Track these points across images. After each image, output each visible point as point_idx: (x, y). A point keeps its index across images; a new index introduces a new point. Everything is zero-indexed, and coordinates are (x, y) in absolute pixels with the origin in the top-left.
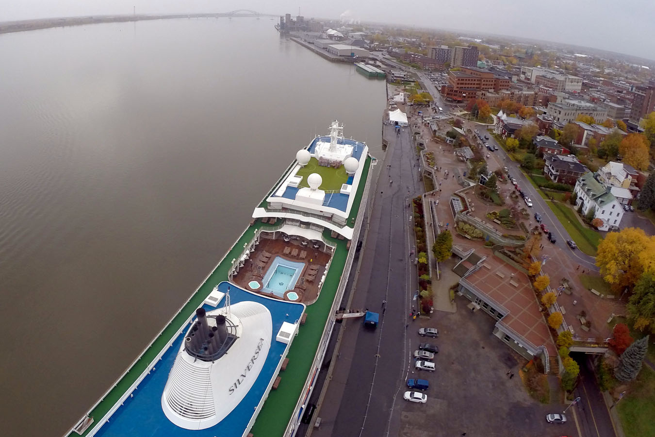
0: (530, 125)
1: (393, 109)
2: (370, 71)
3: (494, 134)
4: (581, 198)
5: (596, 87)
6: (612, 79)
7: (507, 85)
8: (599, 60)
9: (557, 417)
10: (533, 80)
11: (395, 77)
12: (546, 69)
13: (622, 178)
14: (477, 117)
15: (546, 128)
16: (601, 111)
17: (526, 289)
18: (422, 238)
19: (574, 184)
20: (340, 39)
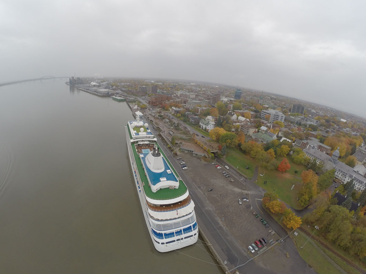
0: (182, 110)
1: (136, 111)
2: (119, 99)
3: (172, 114)
4: (202, 126)
5: (200, 95)
6: (205, 92)
7: (171, 98)
8: (200, 85)
9: (213, 163)
10: (179, 95)
11: (130, 100)
12: (182, 91)
13: (212, 120)
14: (165, 110)
15: (188, 110)
16: (203, 103)
17: (196, 145)
18: (166, 142)
19: (199, 123)
20: (99, 86)
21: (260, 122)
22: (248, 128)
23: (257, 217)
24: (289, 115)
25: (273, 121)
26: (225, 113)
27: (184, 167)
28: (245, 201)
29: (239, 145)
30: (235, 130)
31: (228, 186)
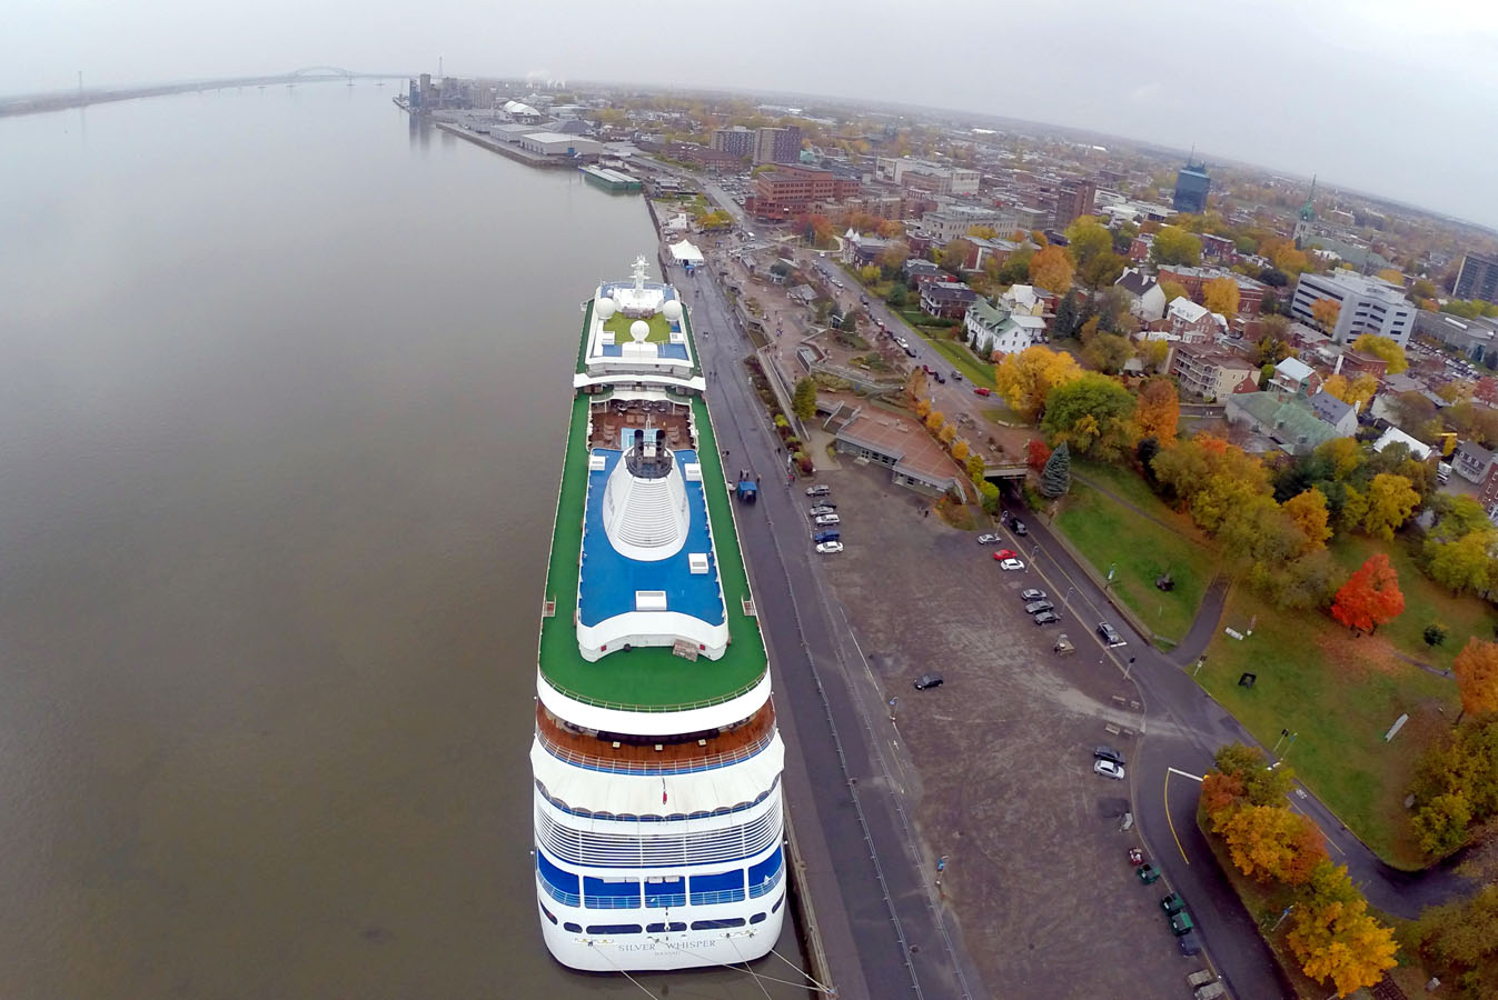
0: (897, 246)
1: (675, 241)
2: (613, 180)
3: (841, 264)
4: (972, 331)
5: (1004, 184)
6: (1035, 170)
7: (855, 189)
8: (1016, 138)
9: (989, 536)
10: (898, 179)
11: (663, 187)
12: (920, 161)
13: (1031, 305)
14: (812, 243)
15: (921, 248)
16: (1008, 219)
17: (918, 432)
18: (772, 401)
19: (962, 318)
20: (536, 121)
21: (1280, 334)
22: (1212, 361)
23: (1146, 881)
24: (1442, 309)
25: (1352, 337)
26: (1109, 275)
27: (824, 540)
28: (1101, 774)
29: (1147, 450)
30: (1141, 369)
31: (1031, 674)
